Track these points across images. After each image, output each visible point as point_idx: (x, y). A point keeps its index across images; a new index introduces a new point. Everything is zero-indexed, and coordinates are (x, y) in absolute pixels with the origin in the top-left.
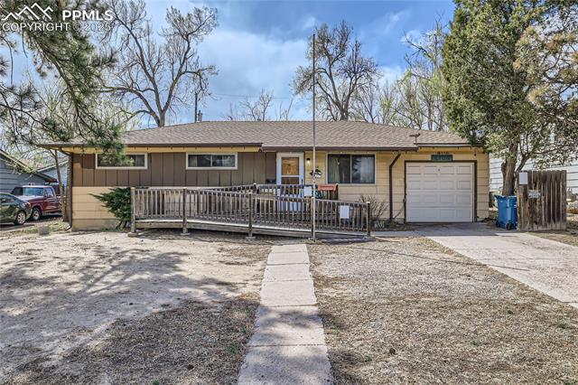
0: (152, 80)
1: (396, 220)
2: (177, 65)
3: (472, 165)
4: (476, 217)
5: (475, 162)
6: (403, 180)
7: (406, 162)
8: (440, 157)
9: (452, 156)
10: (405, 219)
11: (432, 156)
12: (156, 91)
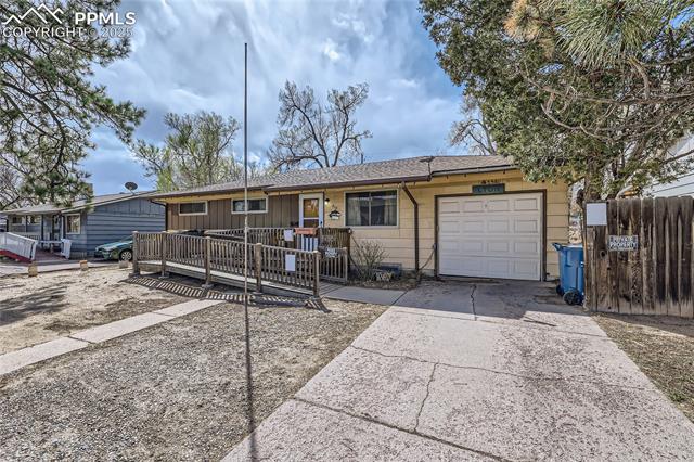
0: (322, 147)
1: (423, 271)
2: (340, 134)
3: (539, 196)
4: (545, 274)
5: (544, 192)
6: (433, 220)
7: (437, 197)
8: (485, 187)
9: (504, 185)
10: (436, 270)
11: (473, 187)
12: (325, 156)
